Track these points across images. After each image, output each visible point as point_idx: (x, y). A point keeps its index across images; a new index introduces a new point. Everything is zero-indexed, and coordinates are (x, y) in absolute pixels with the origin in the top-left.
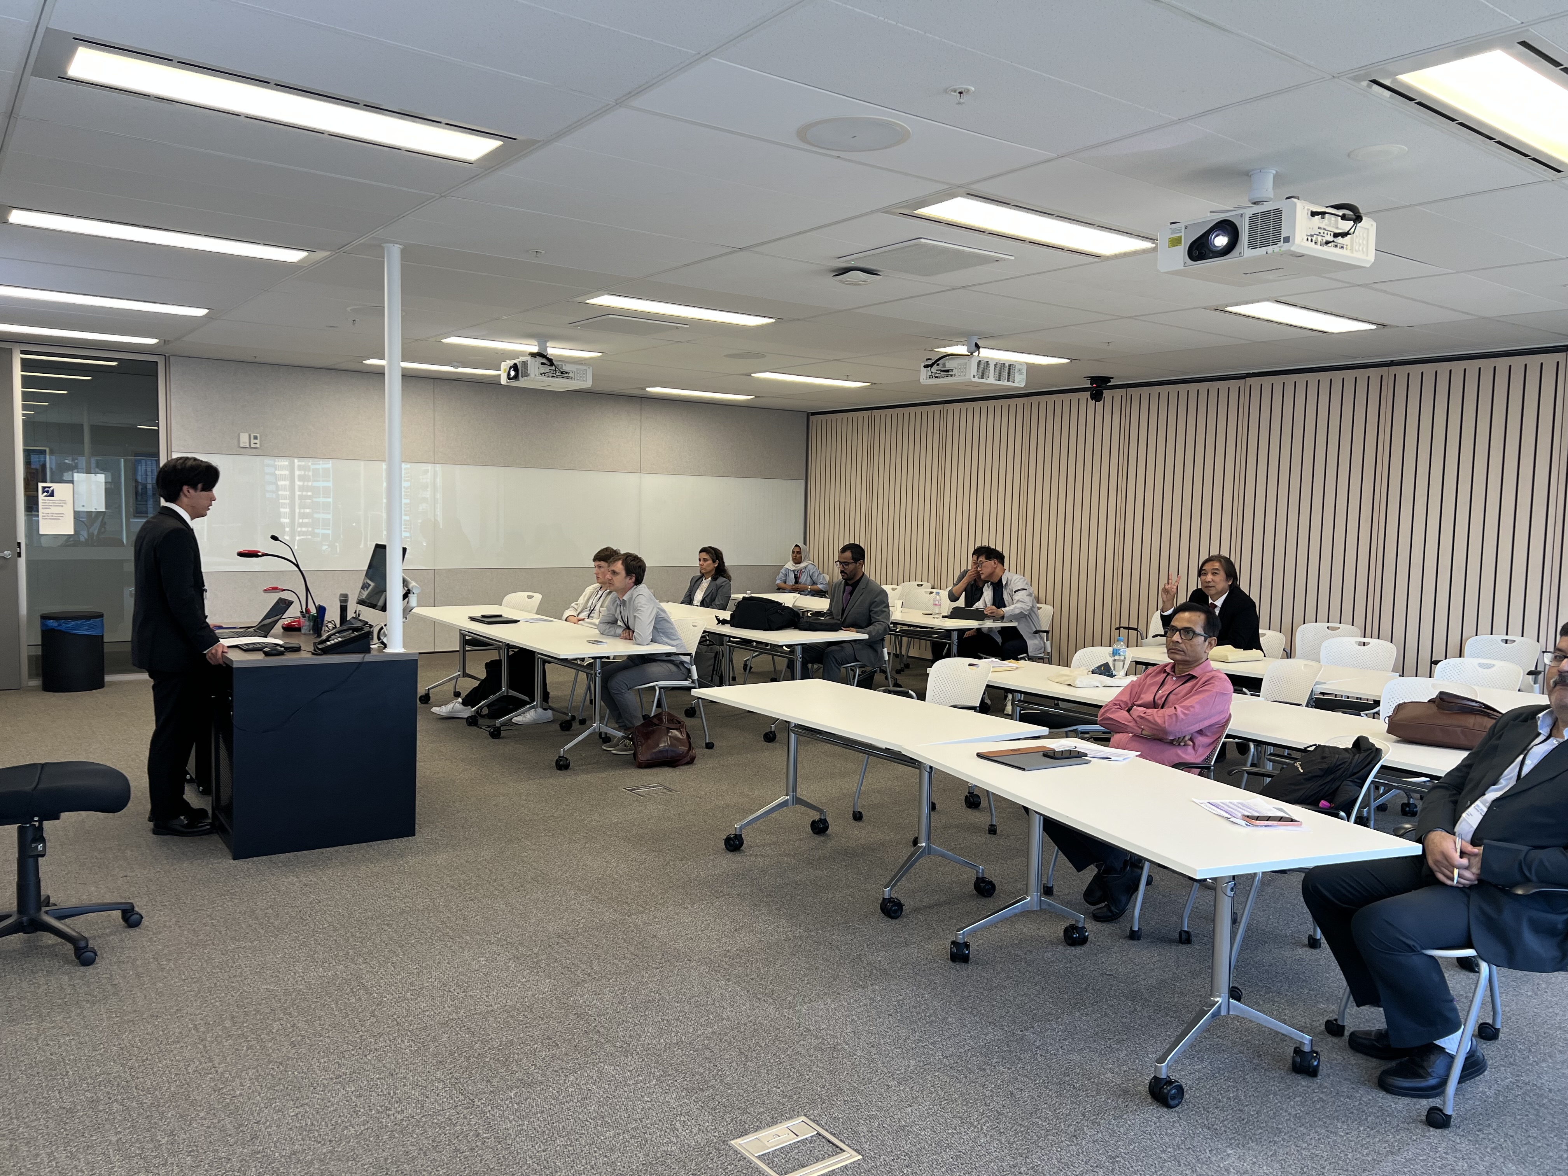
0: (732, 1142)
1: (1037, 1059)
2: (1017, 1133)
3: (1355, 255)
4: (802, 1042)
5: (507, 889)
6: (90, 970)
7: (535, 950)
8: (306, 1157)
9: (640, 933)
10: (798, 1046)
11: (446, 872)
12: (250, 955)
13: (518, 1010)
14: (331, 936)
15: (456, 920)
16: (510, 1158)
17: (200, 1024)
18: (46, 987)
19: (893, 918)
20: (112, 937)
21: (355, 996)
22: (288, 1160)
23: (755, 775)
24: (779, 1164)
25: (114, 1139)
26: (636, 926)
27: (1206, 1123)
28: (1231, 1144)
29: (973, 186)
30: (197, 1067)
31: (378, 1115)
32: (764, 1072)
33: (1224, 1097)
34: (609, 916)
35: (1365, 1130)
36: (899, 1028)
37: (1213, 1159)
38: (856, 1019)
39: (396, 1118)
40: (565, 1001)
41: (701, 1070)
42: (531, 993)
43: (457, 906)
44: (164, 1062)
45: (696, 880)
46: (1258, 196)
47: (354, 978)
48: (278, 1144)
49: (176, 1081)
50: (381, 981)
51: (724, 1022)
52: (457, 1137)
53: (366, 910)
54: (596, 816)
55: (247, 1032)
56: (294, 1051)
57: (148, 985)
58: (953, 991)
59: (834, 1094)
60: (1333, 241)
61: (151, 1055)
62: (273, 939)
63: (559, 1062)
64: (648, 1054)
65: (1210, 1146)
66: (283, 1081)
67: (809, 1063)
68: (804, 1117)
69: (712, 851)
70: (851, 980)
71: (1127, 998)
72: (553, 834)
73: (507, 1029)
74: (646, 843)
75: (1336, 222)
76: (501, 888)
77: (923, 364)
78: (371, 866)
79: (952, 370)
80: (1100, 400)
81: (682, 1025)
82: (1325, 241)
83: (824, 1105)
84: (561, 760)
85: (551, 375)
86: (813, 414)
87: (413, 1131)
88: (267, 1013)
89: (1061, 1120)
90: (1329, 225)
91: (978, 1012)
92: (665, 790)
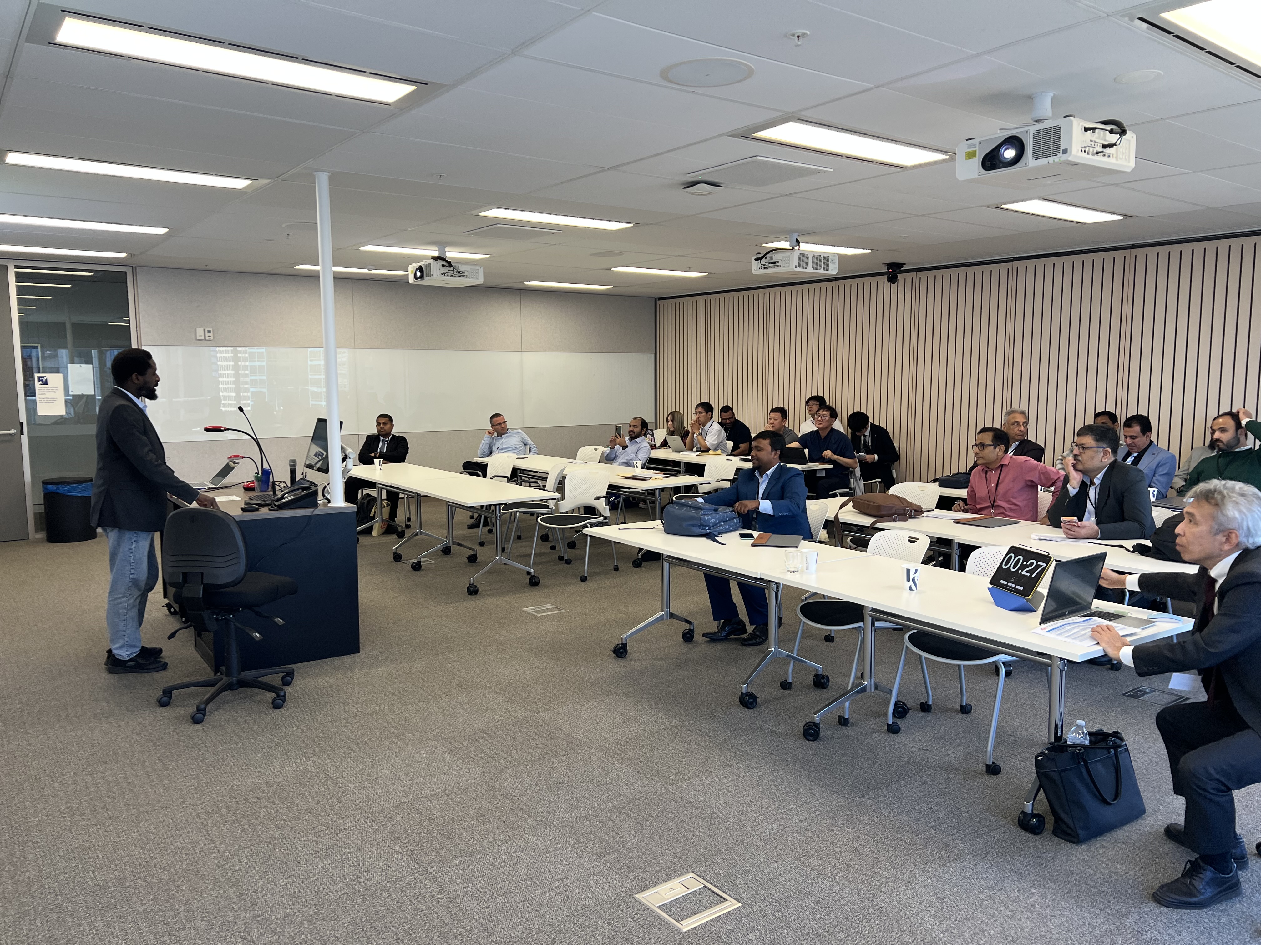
0: (636, 896)
1: (873, 821)
2: (863, 881)
3: (1119, 162)
4: (685, 812)
5: (438, 695)
7: (465, 744)
8: (296, 918)
9: (548, 726)
10: (682, 816)
11: (387, 681)
12: (236, 755)
13: (455, 793)
15: (399, 721)
16: (461, 914)
17: (201, 812)
18: (74, 786)
19: (750, 708)
21: (323, 786)
22: (283, 921)
24: (676, 912)
25: (141, 909)
26: (543, 721)
27: (1013, 867)
28: (1034, 884)
29: (803, 113)
30: (202, 848)
31: (351, 882)
32: (657, 837)
33: (1026, 846)
34: (521, 713)
35: (1140, 870)
36: (761, 798)
37: (1021, 898)
38: (726, 792)
39: (366, 884)
40: (493, 785)
41: (607, 838)
42: (465, 779)
43: (399, 710)
44: (176, 845)
45: (589, 682)
46: (1039, 115)
47: (322, 771)
49: (187, 860)
50: (344, 773)
51: (622, 798)
52: (417, 898)
54: (504, 632)
55: (240, 818)
56: (279, 832)
57: (157, 782)
58: (802, 767)
59: (714, 854)
60: (1103, 152)
61: (164, 839)
62: (253, 741)
63: (492, 835)
64: (563, 826)
65: (1018, 887)
66: (272, 857)
67: (692, 829)
68: (692, 873)
69: (599, 658)
70: (720, 760)
71: (941, 768)
72: (471, 648)
73: (448, 809)
74: (546, 653)
75: (1105, 135)
76: (433, 694)
77: (754, 258)
78: (327, 679)
79: (778, 262)
80: (894, 283)
81: (588, 801)
82: (1095, 151)
83: (707, 863)
84: (471, 587)
85: (450, 274)
86: (660, 299)
87: (381, 894)
88: (254, 802)
89: (898, 870)
90: (1099, 138)
91: (824, 783)
92: (557, 610)
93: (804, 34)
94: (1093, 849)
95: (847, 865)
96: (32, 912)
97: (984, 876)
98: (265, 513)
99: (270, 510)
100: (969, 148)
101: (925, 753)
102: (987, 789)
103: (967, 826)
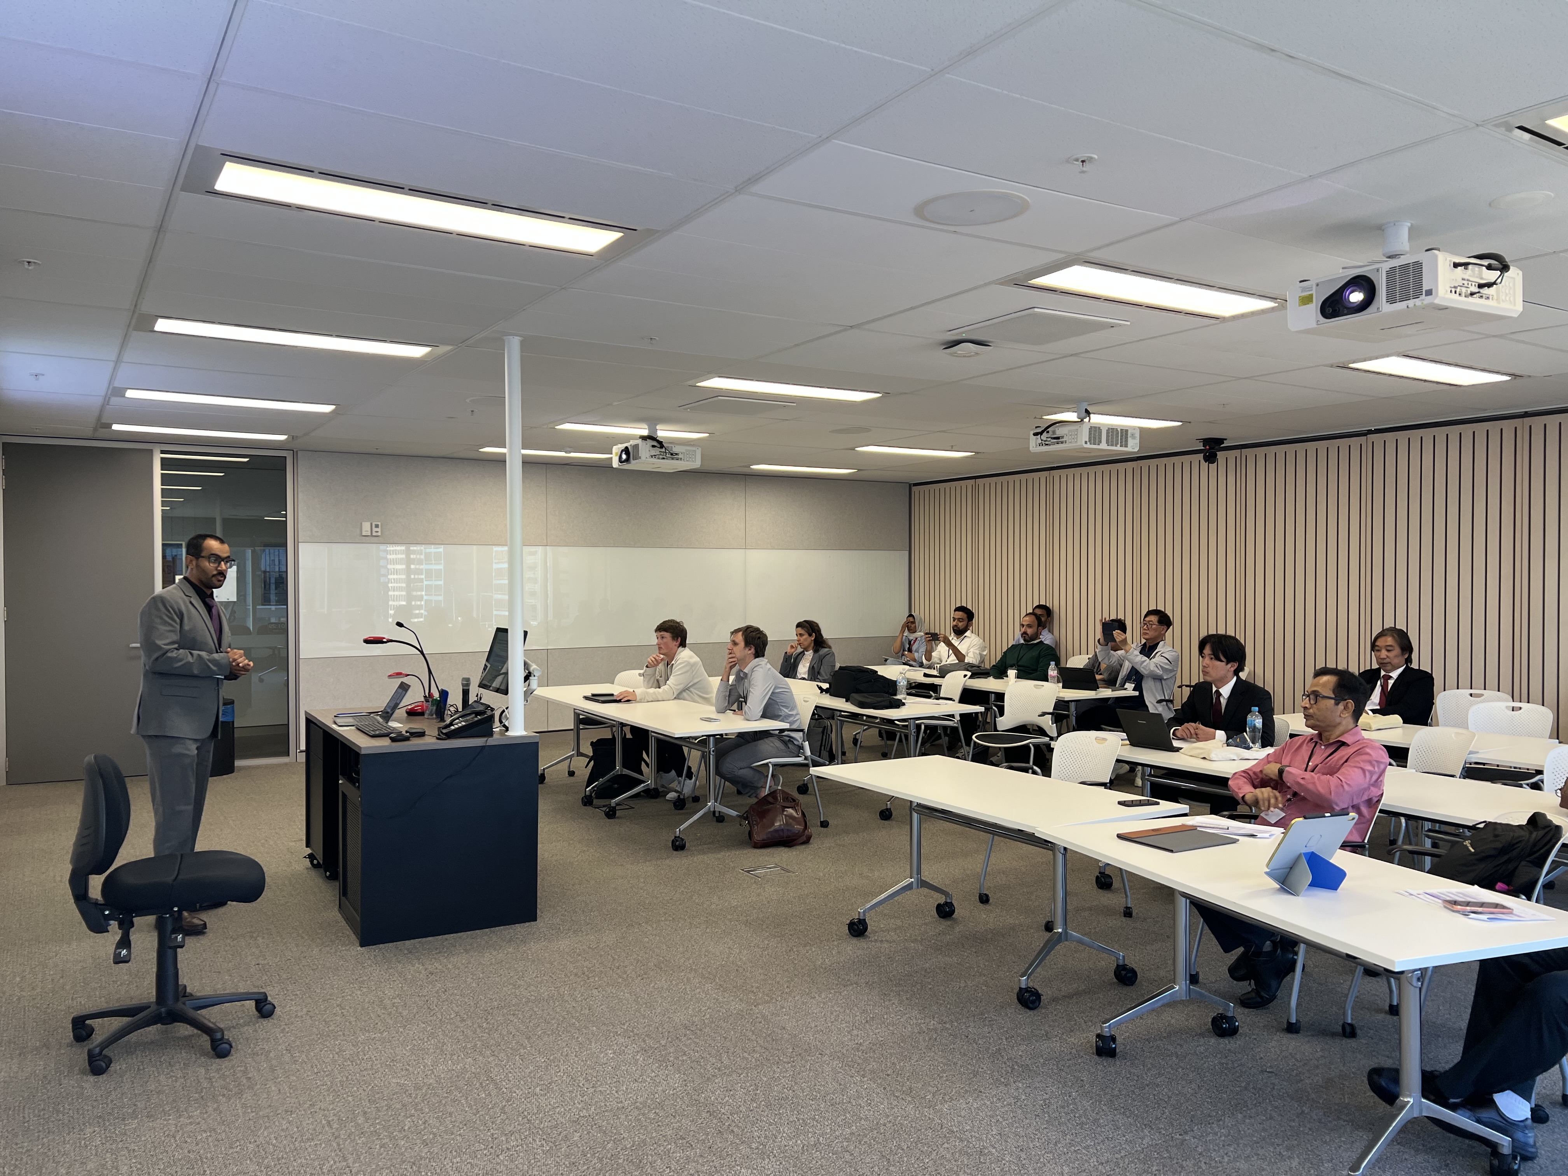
1: (1200, 1167)
3: (1502, 305)
4: (946, 1145)
5: (631, 977)
6: (224, 1063)
7: (663, 1043)
9: (768, 1024)
10: (942, 1150)
12: (380, 1047)
13: (649, 1107)
14: (458, 1027)
15: (581, 1010)
17: (333, 1120)
19: (1031, 1009)
20: (246, 1028)
21: (484, 1091)
26: (763, 1016)
29: (1091, 254)
30: (331, 1166)
34: (735, 1005)
36: (1048, 1130)
38: (1001, 1120)
40: (696, 1097)
42: (661, 1088)
43: (582, 995)
45: (822, 968)
46: (1394, 249)
47: (483, 1072)
50: (510, 1075)
51: (863, 1122)
53: (492, 999)
54: (715, 899)
55: (379, 1129)
56: (426, 1150)
57: (282, 1079)
58: (1102, 1089)
60: (1479, 292)
61: (286, 1153)
62: (401, 1030)
63: (694, 1164)
64: (786, 1157)
69: (833, 937)
70: (992, 1076)
71: (1292, 1099)
72: (673, 919)
73: (639, 1128)
74: (767, 927)
75: (1481, 272)
76: (625, 976)
77: (1032, 433)
78: (494, 953)
79: (1063, 437)
80: (1213, 463)
81: (819, 1125)
82: (1469, 292)
84: (677, 841)
85: (659, 456)
86: (916, 485)
88: (398, 1109)
90: (1473, 276)
91: (1132, 1113)
92: (783, 872)
93: (1091, 158)
98: (430, 742)
99: (436, 739)
100: (1302, 292)
101: (1269, 1077)
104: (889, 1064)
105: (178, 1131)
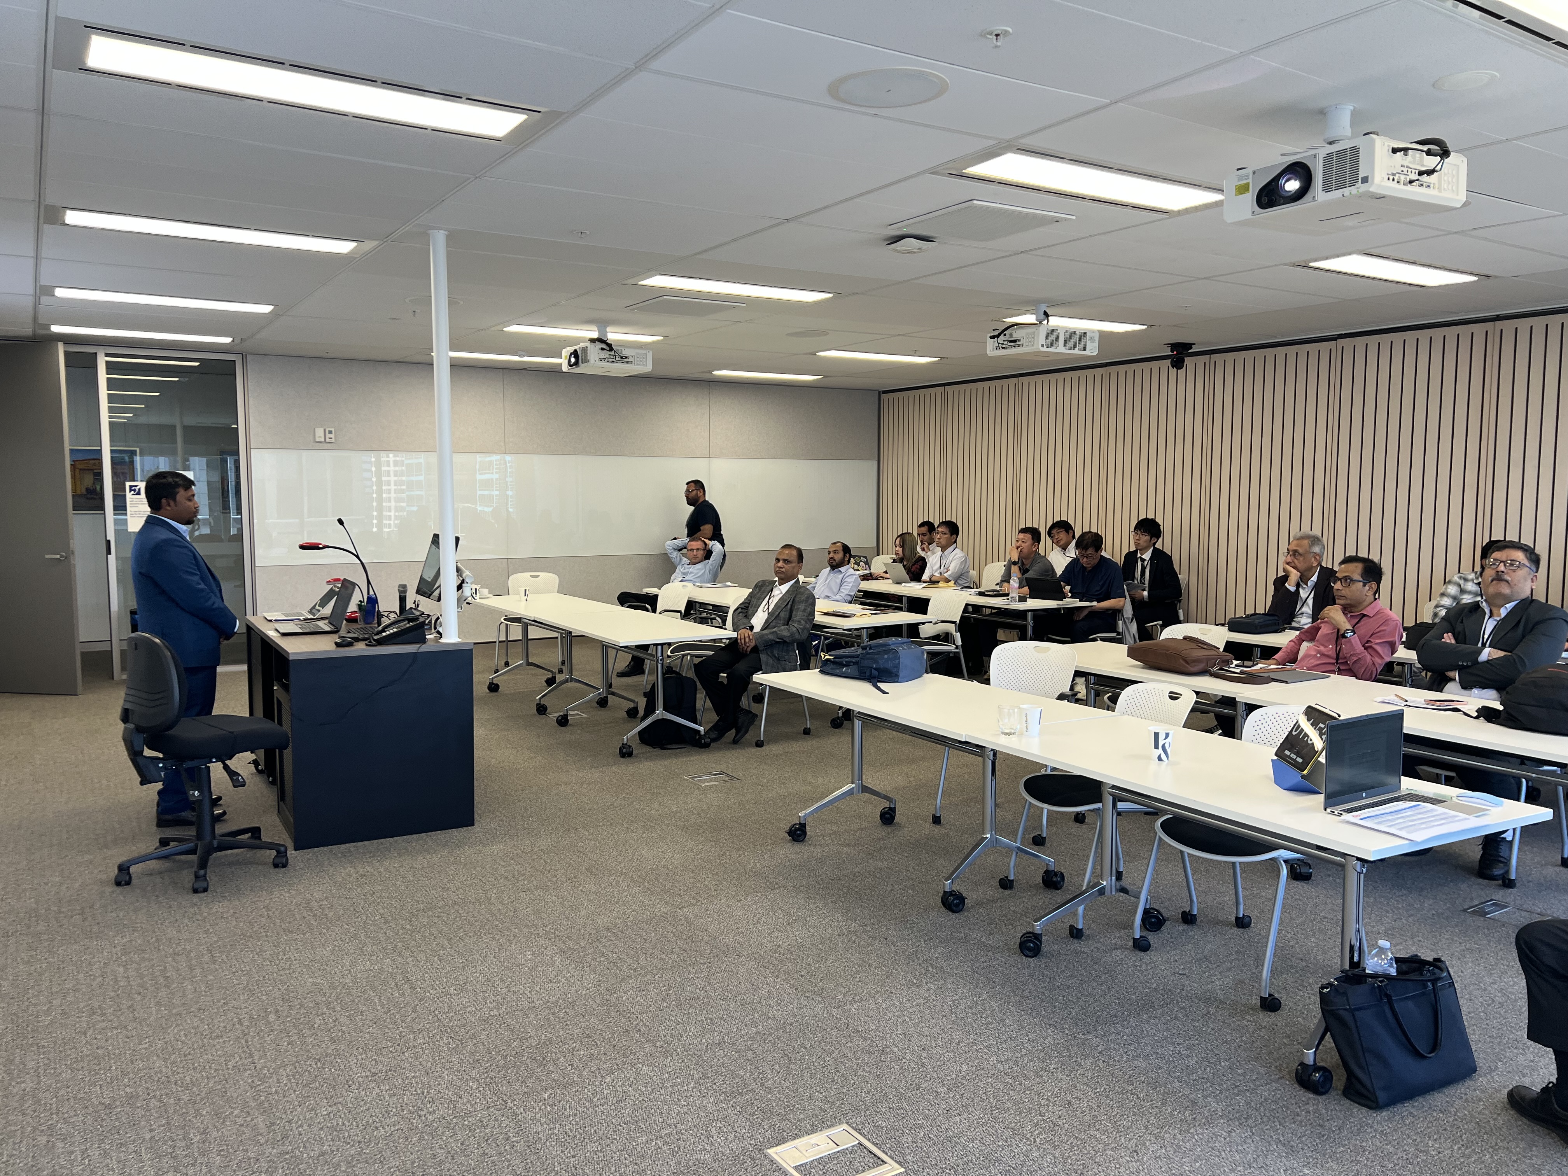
0: (768, 1151)
1: (1098, 1066)
2: (1073, 1147)
3: (1444, 194)
4: (849, 1044)
5: (560, 881)
7: (583, 944)
8: (333, 1158)
9: (690, 926)
10: (844, 1048)
12: (301, 948)
13: (560, 1006)
14: (381, 928)
15: (507, 912)
16: (538, 1163)
17: (244, 1018)
18: (101, 979)
19: (954, 912)
21: (399, 991)
22: (316, 1162)
23: (820, 762)
25: (147, 1137)
26: (687, 919)
27: (1281, 1138)
28: (1309, 1163)
29: (1022, 141)
30: (236, 1063)
31: (409, 1116)
32: (807, 1075)
33: (1303, 1110)
34: (660, 908)
35: (1459, 1149)
36: (952, 1030)
38: (908, 1020)
39: (427, 1119)
40: (608, 997)
41: (742, 1073)
42: (574, 989)
43: (509, 898)
44: (205, 1057)
45: (752, 871)
46: (1332, 134)
47: (400, 972)
48: (307, 1145)
49: (215, 1077)
50: (426, 975)
51: (770, 1021)
52: (487, 1140)
53: (418, 902)
54: (656, 805)
55: (289, 1027)
56: (333, 1047)
57: (199, 978)
58: (1012, 991)
59: (878, 1101)
60: (1418, 180)
61: (194, 1049)
62: (324, 931)
63: (596, 1062)
64: (689, 1055)
66: (319, 1079)
68: (846, 1125)
69: (770, 841)
70: (905, 977)
71: (1200, 999)
72: (611, 824)
73: (547, 1026)
74: (704, 832)
75: (1422, 159)
76: (554, 879)
77: (989, 336)
78: (428, 857)
79: (1020, 340)
80: (1181, 368)
81: (726, 1024)
82: (1408, 180)
83: (868, 1112)
84: (625, 748)
85: (611, 360)
86: (885, 392)
87: (443, 1133)
88: (311, 1007)
89: (1122, 1134)
90: (1413, 163)
91: (1038, 1013)
92: (727, 778)
93: (1006, 32)
94: (1397, 1118)
95: (1054, 1125)
96: (19, 1133)
97: (1240, 1148)
98: (360, 649)
99: (367, 645)
100: (1239, 180)
101: (1180, 979)
102: (1259, 1029)
103: (1225, 1078)
104: (804, 965)
105: (90, 1028)
